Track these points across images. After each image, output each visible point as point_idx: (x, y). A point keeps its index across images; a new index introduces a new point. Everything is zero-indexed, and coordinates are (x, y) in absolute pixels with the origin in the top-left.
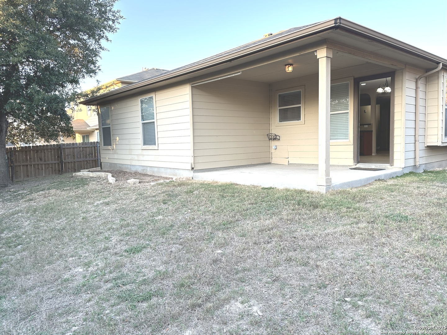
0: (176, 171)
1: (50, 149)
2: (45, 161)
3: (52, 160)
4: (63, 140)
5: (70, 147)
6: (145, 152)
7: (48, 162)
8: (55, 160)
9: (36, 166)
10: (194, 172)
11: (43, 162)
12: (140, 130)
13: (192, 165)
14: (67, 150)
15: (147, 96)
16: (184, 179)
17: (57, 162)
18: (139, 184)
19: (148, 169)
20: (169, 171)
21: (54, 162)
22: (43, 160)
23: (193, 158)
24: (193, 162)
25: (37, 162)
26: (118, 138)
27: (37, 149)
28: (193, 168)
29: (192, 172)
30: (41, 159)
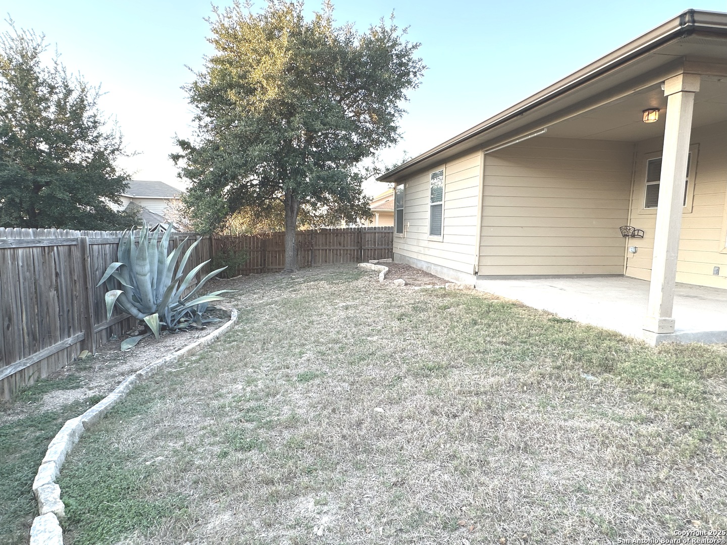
0: (459, 273)
1: (350, 233)
2: (344, 246)
3: (351, 245)
4: (363, 223)
5: (371, 231)
6: (431, 245)
7: (347, 248)
8: (354, 246)
9: (335, 252)
10: (477, 279)
11: (341, 248)
12: (428, 215)
13: (475, 268)
14: (367, 235)
15: (437, 171)
16: (461, 287)
17: (356, 248)
18: (404, 287)
19: (433, 267)
20: (451, 272)
21: (353, 248)
22: (342, 245)
23: (477, 258)
24: (477, 263)
25: (335, 247)
26: (408, 224)
27: (338, 232)
28: (476, 273)
29: (475, 277)
30: (340, 244)
